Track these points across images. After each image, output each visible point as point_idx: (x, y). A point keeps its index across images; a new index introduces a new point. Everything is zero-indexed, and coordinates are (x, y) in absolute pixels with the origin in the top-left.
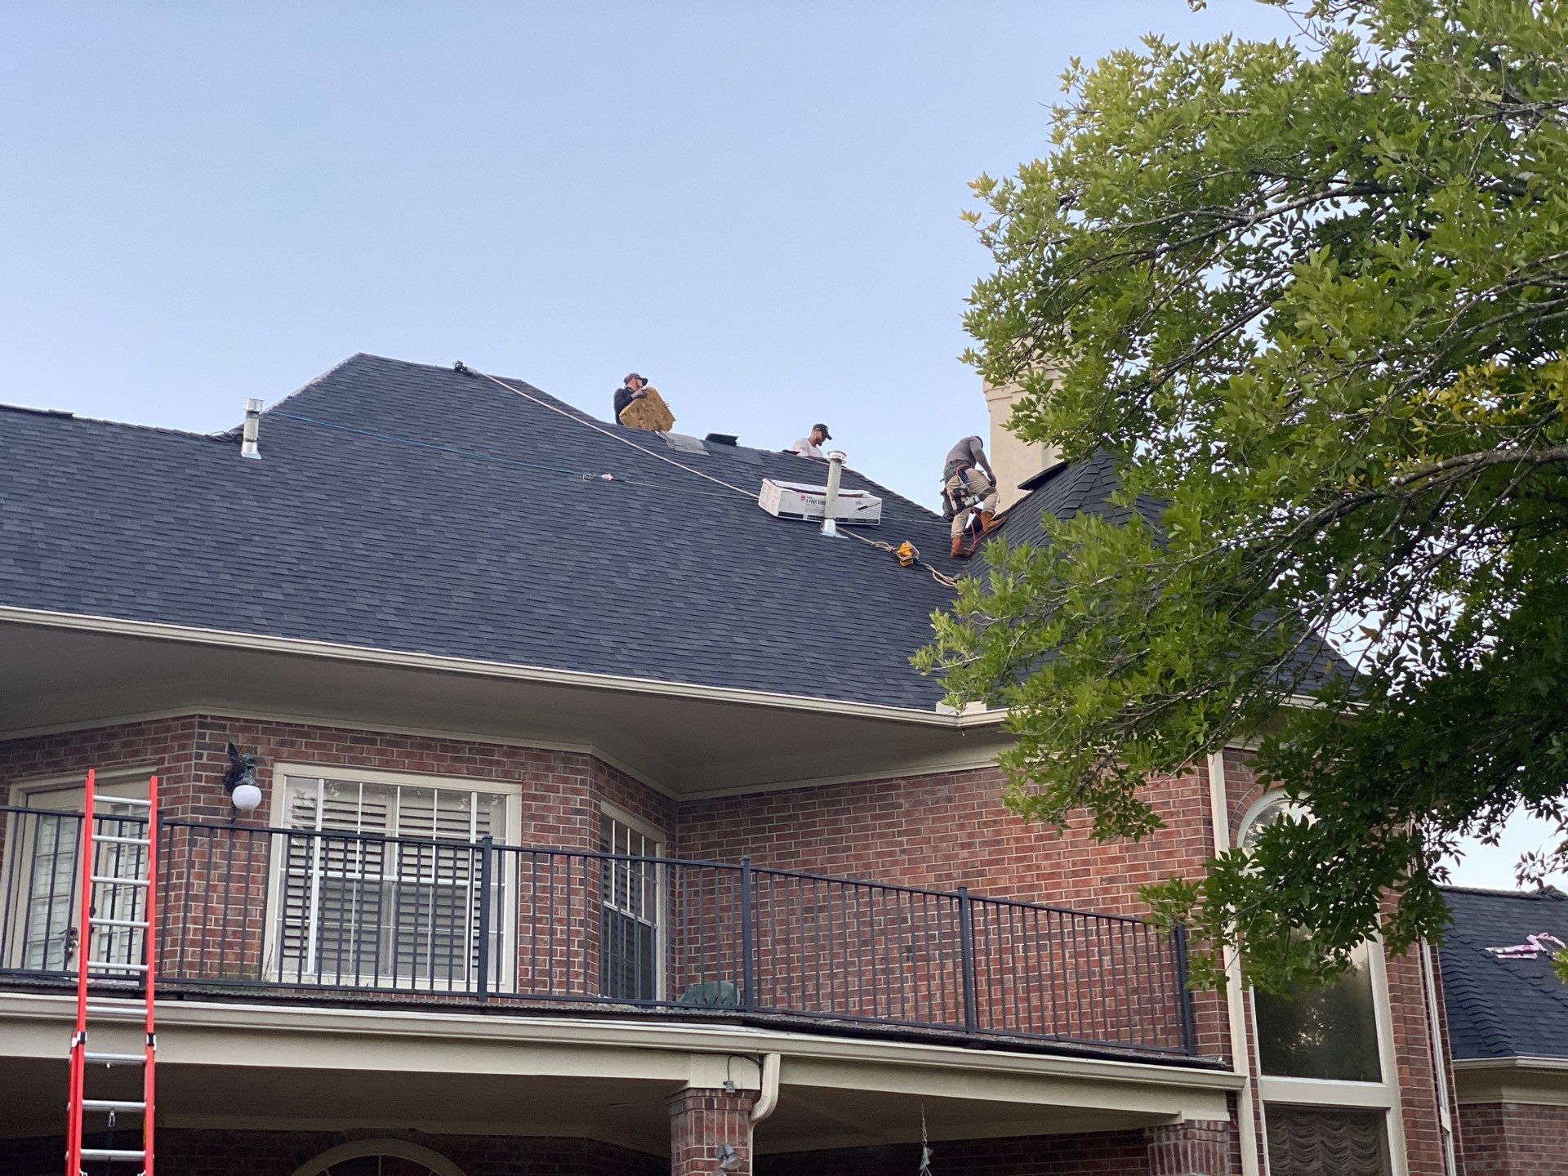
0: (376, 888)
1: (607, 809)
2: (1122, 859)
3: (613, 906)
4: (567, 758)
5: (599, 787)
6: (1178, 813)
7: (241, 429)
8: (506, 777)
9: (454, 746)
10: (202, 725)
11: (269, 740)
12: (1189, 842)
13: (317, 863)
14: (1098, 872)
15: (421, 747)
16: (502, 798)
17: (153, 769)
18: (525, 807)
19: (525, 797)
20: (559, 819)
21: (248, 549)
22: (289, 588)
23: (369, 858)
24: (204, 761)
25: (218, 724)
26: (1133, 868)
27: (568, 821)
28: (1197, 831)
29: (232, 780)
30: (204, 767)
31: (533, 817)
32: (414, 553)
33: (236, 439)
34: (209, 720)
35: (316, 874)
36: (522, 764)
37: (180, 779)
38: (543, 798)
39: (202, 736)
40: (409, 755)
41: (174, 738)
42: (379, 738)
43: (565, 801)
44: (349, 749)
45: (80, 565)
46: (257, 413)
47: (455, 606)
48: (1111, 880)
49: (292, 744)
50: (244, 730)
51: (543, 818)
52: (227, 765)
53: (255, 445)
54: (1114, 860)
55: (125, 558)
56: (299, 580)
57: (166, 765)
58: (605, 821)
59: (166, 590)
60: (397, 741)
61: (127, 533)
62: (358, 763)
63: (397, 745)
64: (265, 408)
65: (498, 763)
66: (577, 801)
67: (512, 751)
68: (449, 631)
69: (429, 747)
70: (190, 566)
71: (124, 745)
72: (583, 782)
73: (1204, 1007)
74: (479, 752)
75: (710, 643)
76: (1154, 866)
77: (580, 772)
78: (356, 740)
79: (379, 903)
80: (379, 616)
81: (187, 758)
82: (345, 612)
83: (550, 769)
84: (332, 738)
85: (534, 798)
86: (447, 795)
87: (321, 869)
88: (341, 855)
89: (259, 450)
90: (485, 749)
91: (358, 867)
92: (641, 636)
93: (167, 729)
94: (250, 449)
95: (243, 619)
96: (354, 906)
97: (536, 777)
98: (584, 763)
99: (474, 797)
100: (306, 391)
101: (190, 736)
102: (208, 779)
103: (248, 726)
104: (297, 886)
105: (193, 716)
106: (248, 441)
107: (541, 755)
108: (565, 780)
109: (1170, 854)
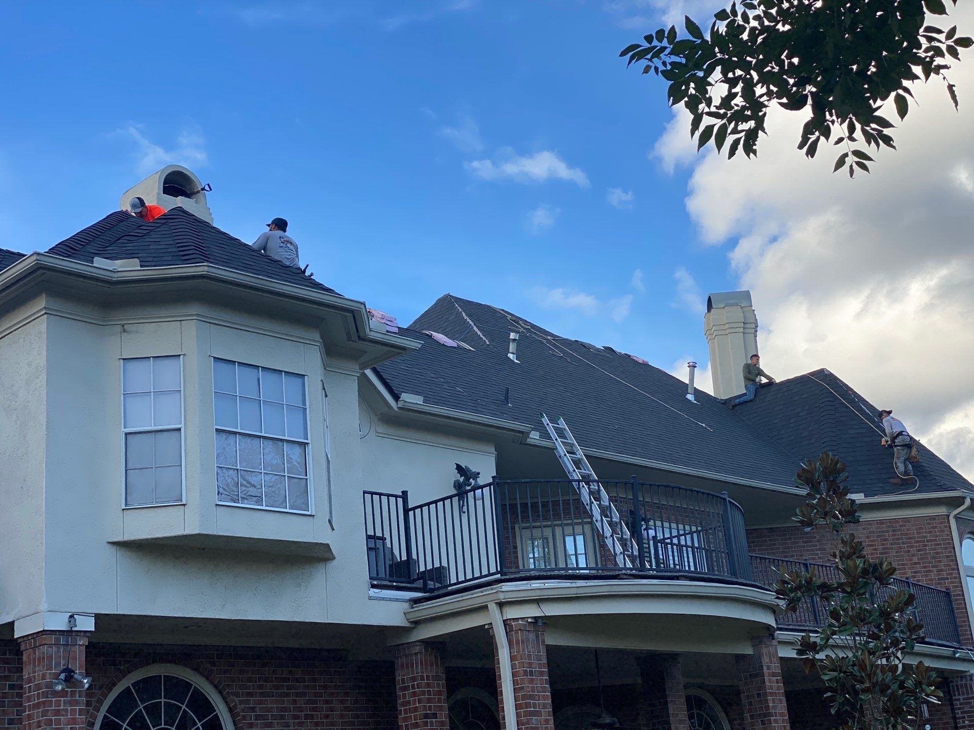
2: (919, 563)
6: (941, 544)
12: (948, 557)
14: (910, 568)
26: (925, 567)
28: (950, 552)
42: (664, 507)
48: (916, 572)
53: (515, 356)
54: (915, 564)
60: (670, 508)
63: (670, 510)
69: (677, 511)
73: (962, 626)
76: (933, 567)
94: (514, 358)
106: (512, 353)
109: (940, 562)
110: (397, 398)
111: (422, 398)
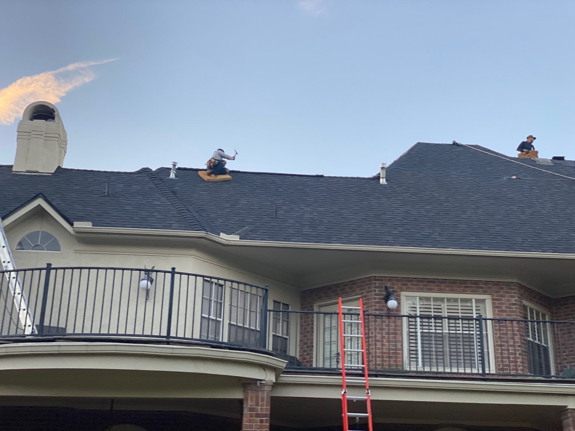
0: (441, 335)
1: (525, 302)
3: (530, 339)
4: (508, 284)
5: (522, 295)
7: (379, 174)
8: (485, 293)
9: (464, 282)
10: (375, 280)
11: (398, 283)
13: (419, 327)
15: (452, 283)
16: (483, 301)
17: (360, 296)
18: (493, 304)
19: (493, 299)
20: (507, 307)
21: (385, 216)
22: (400, 229)
23: (437, 324)
24: (377, 292)
25: (380, 279)
27: (510, 308)
29: (387, 299)
30: (377, 295)
31: (497, 307)
32: (443, 213)
33: (378, 178)
34: (377, 278)
35: (419, 331)
36: (490, 287)
37: (369, 299)
38: (500, 300)
39: (375, 284)
40: (448, 286)
41: (367, 285)
42: (436, 280)
43: (508, 300)
44: (426, 285)
45: (330, 227)
46: (384, 168)
47: (460, 231)
49: (406, 285)
50: (390, 280)
51: (500, 307)
52: (385, 293)
53: (385, 179)
55: (344, 223)
56: (403, 226)
57: (364, 295)
58: (525, 307)
59: (359, 233)
60: (443, 281)
61: (345, 214)
62: (430, 290)
63: (443, 283)
64: (387, 165)
65: (481, 287)
66: (513, 300)
67: (486, 283)
68: (459, 240)
69: (455, 283)
70: (365, 224)
71: (351, 288)
72: (515, 293)
74: (474, 284)
75: (560, 237)
77: (513, 289)
78: (429, 282)
79: (442, 341)
80: (433, 236)
81: (371, 291)
82: (421, 236)
83: (502, 289)
84: (420, 281)
85: (496, 300)
86: (463, 300)
87: (421, 329)
88: (427, 324)
89: (386, 181)
90: (476, 283)
91: (433, 328)
92: (533, 236)
93: (364, 282)
94: (383, 181)
95: (386, 241)
96: (433, 342)
97: (497, 292)
98: (514, 286)
99: (474, 300)
100: (401, 158)
101: (371, 284)
102: (379, 298)
103: (391, 279)
104: (412, 335)
105: (371, 277)
106: (382, 178)
107: (497, 284)
108: (508, 293)
110: (72, 225)
111: (91, 223)
